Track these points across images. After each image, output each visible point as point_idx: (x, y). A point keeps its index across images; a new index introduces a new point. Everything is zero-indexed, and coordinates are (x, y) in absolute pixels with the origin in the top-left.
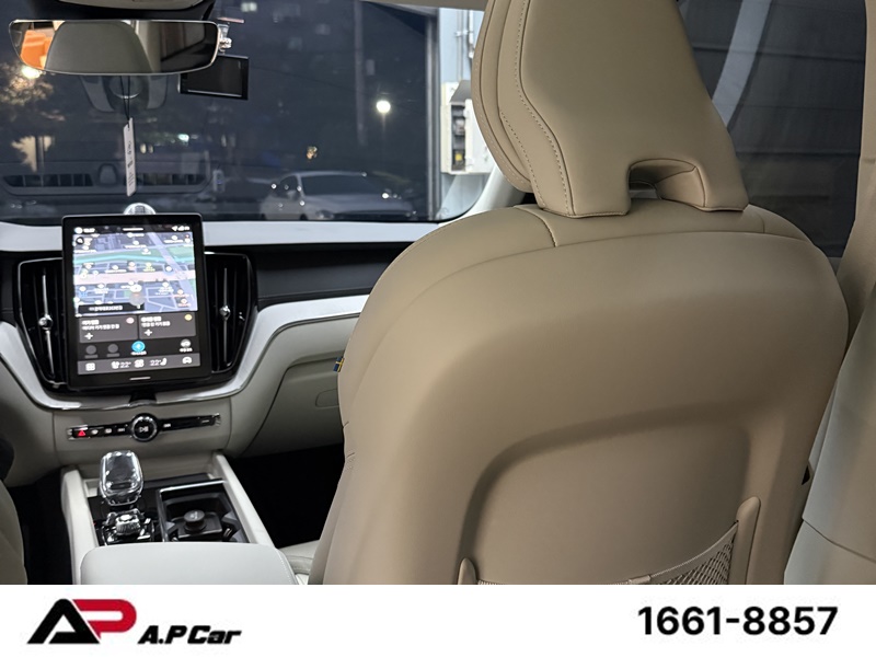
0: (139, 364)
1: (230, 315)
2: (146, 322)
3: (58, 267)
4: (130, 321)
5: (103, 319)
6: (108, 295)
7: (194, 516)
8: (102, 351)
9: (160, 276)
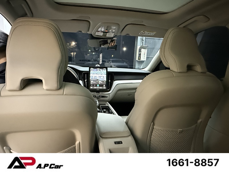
0: (98, 88)
1: (110, 82)
2: (99, 82)
3: (88, 73)
4: (97, 81)
5: (94, 81)
6: (95, 78)
7: (105, 110)
8: (93, 86)
9: (101, 75)
